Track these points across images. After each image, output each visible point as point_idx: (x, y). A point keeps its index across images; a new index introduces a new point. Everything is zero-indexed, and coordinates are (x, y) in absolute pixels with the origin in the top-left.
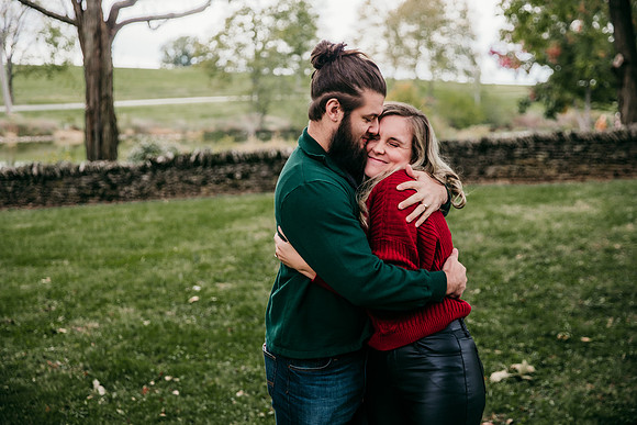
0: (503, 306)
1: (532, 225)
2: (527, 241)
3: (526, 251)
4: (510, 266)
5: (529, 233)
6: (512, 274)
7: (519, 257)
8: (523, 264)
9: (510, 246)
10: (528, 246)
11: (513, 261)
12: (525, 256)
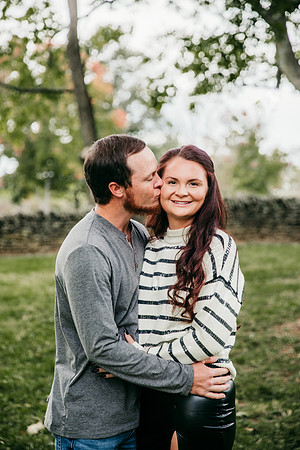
0: (22, 362)
1: (29, 289)
2: (29, 303)
3: (31, 313)
4: (19, 326)
5: (29, 296)
6: (23, 333)
7: (25, 318)
8: (30, 324)
9: (15, 309)
10: (31, 308)
11: (20, 322)
12: (31, 316)
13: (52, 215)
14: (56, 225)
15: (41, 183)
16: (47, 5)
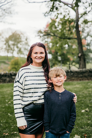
13: (71, 71)
14: (72, 74)
15: (59, 62)
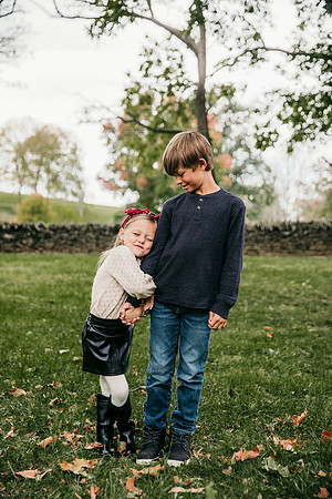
16: (180, 66)
